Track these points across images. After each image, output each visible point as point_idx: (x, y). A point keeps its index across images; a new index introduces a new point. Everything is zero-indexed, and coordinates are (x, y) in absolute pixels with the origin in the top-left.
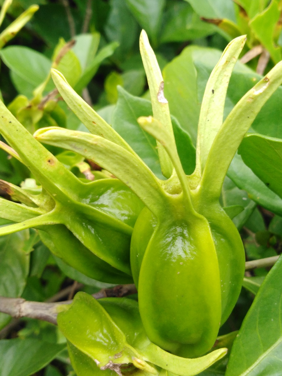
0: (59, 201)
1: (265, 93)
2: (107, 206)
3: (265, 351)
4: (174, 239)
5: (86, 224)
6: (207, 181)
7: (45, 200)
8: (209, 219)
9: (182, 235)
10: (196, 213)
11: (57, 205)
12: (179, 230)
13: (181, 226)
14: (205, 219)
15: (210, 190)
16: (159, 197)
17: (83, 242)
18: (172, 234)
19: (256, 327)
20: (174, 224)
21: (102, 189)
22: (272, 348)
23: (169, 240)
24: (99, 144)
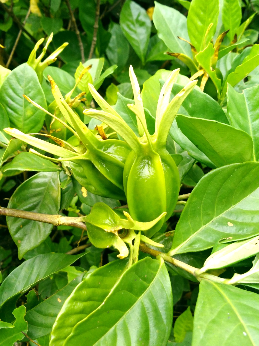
0: (89, 148)
1: (183, 96)
2: (112, 153)
3: (193, 233)
4: (144, 165)
5: (101, 162)
6: (160, 137)
7: (80, 150)
8: (161, 156)
9: (148, 164)
10: (154, 151)
11: (88, 151)
12: (147, 161)
13: (148, 159)
14: (158, 154)
15: (161, 141)
16: (137, 144)
17: (99, 170)
18: (143, 163)
19: (188, 220)
20: (144, 158)
21: (109, 145)
22: (197, 232)
23: (142, 166)
24: (110, 117)
